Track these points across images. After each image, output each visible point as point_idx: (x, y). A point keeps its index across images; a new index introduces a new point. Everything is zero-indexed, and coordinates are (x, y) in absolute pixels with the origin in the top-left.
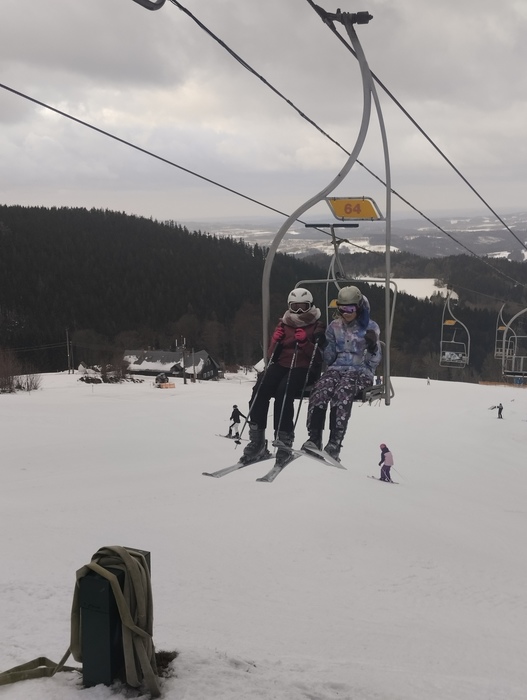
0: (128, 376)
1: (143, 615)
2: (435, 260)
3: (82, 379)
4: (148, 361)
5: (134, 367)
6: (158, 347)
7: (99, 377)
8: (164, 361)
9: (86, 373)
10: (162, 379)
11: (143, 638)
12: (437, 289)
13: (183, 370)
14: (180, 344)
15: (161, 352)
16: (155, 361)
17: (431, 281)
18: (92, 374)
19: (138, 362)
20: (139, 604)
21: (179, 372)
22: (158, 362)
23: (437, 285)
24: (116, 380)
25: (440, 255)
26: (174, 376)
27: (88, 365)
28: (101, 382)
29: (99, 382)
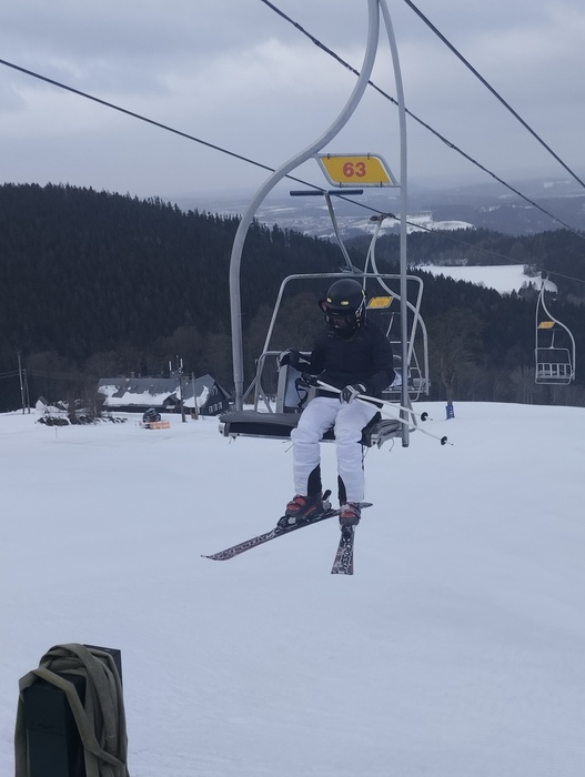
0: (105, 413)
1: (113, 736)
2: (522, 239)
3: (41, 421)
4: (131, 392)
5: (112, 401)
6: (145, 373)
7: (64, 416)
8: (153, 392)
9: (47, 412)
10: (151, 415)
11: (114, 767)
12: (528, 279)
13: (180, 402)
14: (175, 368)
15: (150, 380)
16: (141, 392)
17: (520, 269)
18: (54, 412)
19: (119, 395)
20: (106, 723)
21: (175, 406)
22: (146, 392)
23: (527, 273)
24: (88, 420)
25: (530, 231)
26: (168, 411)
27: (50, 401)
28: (67, 424)
29: (65, 423)
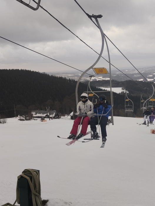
0: (33, 118)
1: (38, 189)
2: (121, 82)
3: (19, 120)
4: (38, 114)
5: (34, 115)
6: (41, 110)
7: (24, 119)
8: (43, 114)
9: (20, 118)
10: (43, 119)
11: (38, 196)
13: (49, 116)
14: (48, 108)
16: (40, 114)
18: (22, 118)
19: (36, 114)
20: (36, 186)
23: (122, 89)
24: (29, 120)
25: (123, 80)
26: (46, 118)
27: (21, 115)
28: (25, 120)
29: (24, 120)
